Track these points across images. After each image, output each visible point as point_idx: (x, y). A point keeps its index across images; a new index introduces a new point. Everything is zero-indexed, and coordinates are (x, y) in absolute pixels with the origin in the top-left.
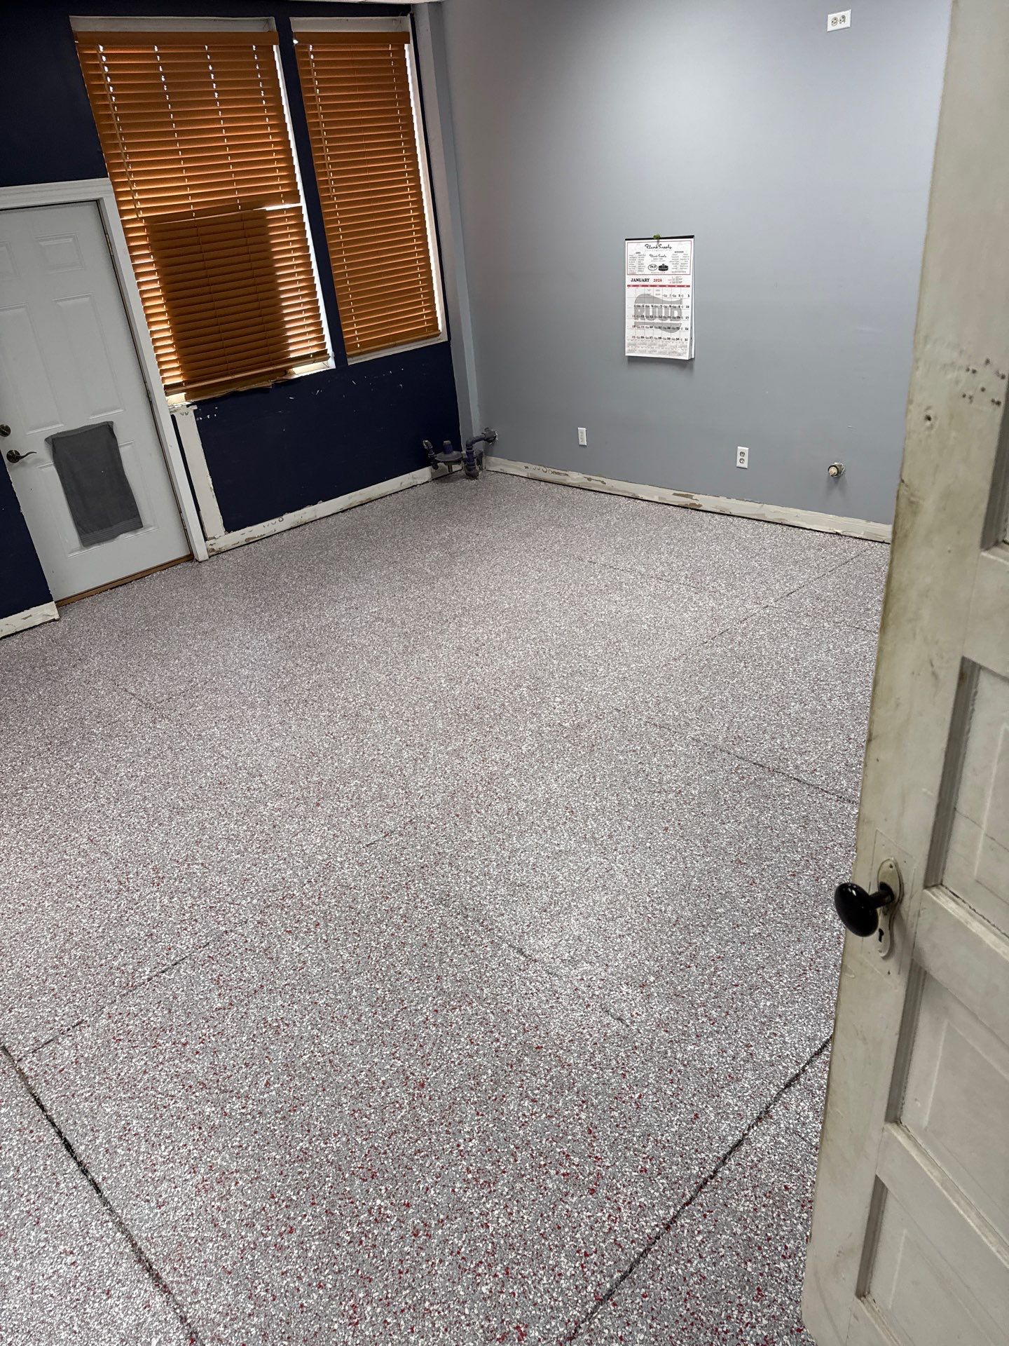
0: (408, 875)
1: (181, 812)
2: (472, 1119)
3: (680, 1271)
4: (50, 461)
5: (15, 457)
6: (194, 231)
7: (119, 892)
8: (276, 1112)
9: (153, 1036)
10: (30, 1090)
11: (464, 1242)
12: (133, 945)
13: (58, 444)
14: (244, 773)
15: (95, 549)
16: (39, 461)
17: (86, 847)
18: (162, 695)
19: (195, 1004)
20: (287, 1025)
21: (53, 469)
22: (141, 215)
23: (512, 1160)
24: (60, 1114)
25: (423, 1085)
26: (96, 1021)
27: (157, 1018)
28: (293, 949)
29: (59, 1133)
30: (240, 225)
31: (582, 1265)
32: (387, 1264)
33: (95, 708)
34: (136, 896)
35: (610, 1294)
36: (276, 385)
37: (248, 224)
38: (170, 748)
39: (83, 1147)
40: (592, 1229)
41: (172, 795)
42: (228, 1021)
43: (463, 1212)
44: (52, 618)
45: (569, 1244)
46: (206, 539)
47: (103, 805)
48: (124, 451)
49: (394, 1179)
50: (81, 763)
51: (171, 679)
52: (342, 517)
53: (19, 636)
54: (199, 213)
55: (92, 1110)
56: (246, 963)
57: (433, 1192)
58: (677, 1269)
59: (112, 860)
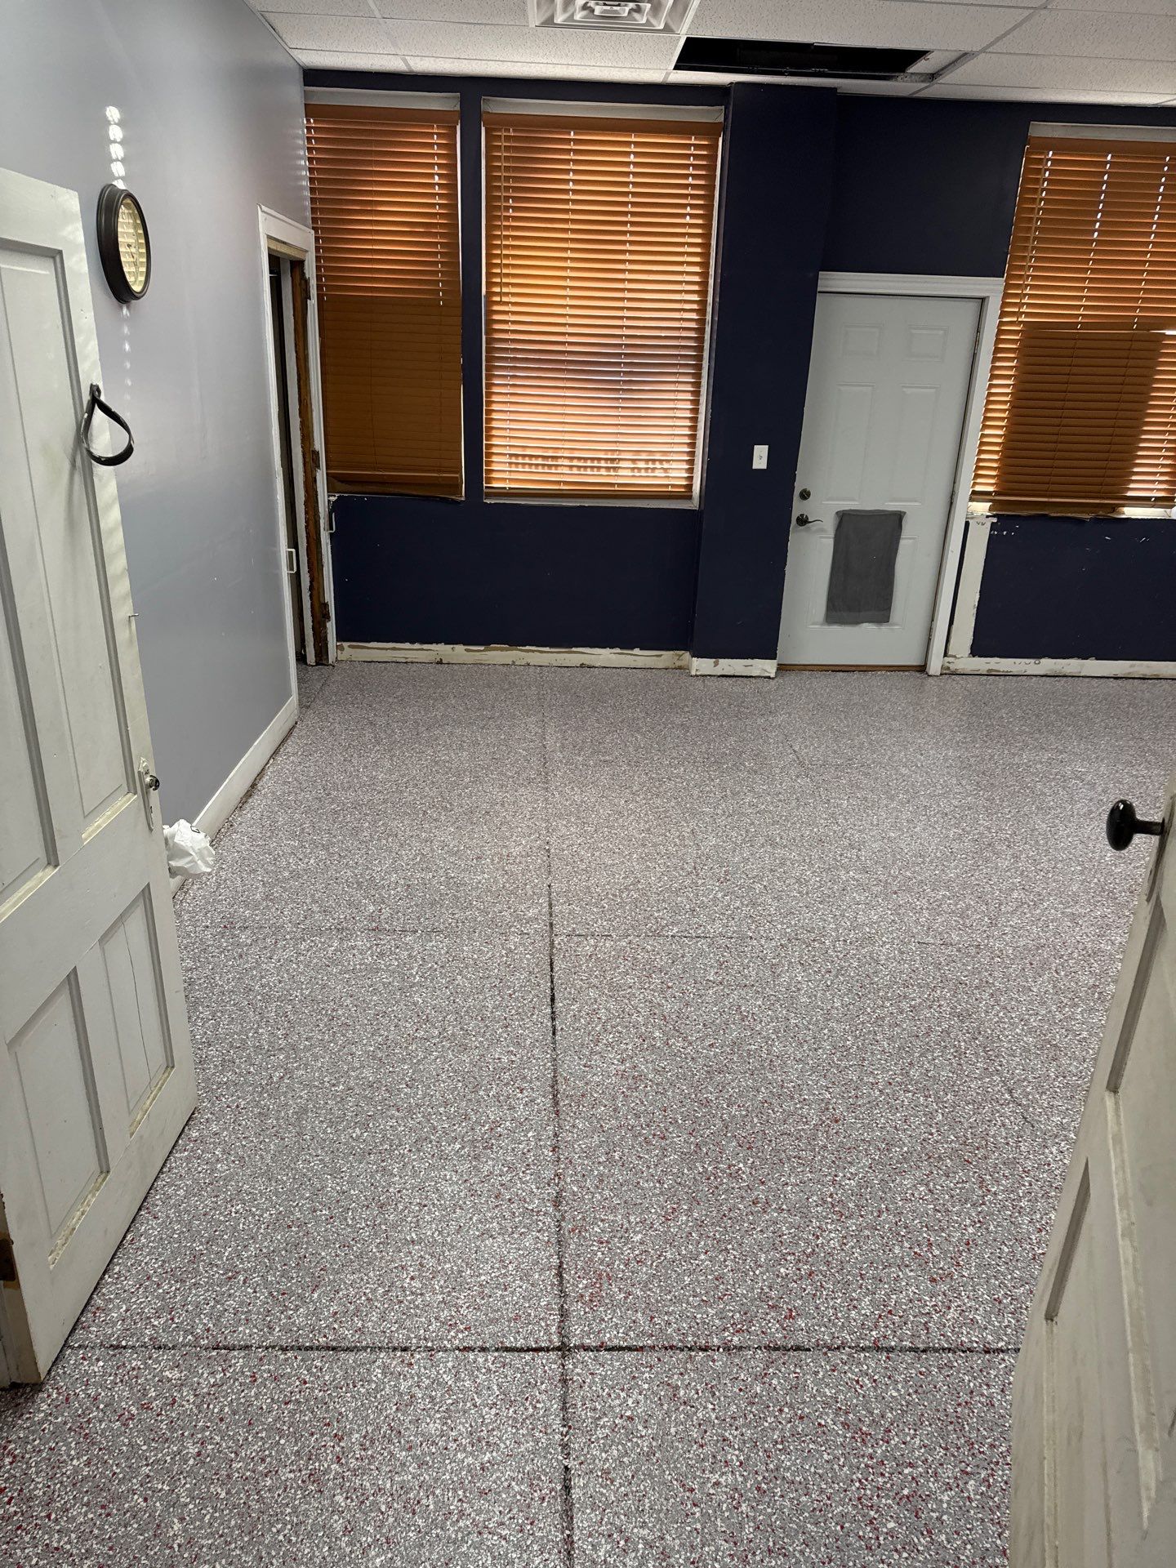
0: (942, 982)
1: (774, 845)
2: (862, 1167)
3: (972, 1385)
4: (831, 533)
5: (803, 521)
6: (1071, 343)
7: (689, 873)
8: (705, 1065)
9: (650, 970)
10: (551, 955)
11: (790, 1233)
12: (676, 910)
13: (847, 521)
14: (847, 842)
15: (836, 628)
16: (822, 530)
17: (686, 834)
18: (818, 760)
19: (695, 968)
20: (755, 1020)
21: (831, 542)
22: (1023, 319)
23: (875, 1214)
24: (559, 978)
25: (837, 1121)
26: (619, 940)
27: (662, 961)
28: (796, 976)
29: (552, 989)
30: (1127, 345)
31: (880, 1316)
32: (718, 1204)
33: (758, 749)
34: (700, 882)
35: (890, 1350)
36: (1096, 520)
37: (1136, 345)
38: (797, 799)
39: (561, 1005)
40: (911, 1301)
41: (775, 831)
42: (711, 992)
43: (804, 1216)
44: (767, 675)
45: (881, 1295)
46: (946, 655)
47: (717, 814)
48: (904, 543)
49: (764, 1161)
50: (721, 781)
51: (835, 752)
52: (1112, 683)
53: (734, 679)
54: (1085, 326)
55: (581, 988)
56: (751, 964)
57: (789, 1188)
58: (970, 1381)
59: (699, 852)
